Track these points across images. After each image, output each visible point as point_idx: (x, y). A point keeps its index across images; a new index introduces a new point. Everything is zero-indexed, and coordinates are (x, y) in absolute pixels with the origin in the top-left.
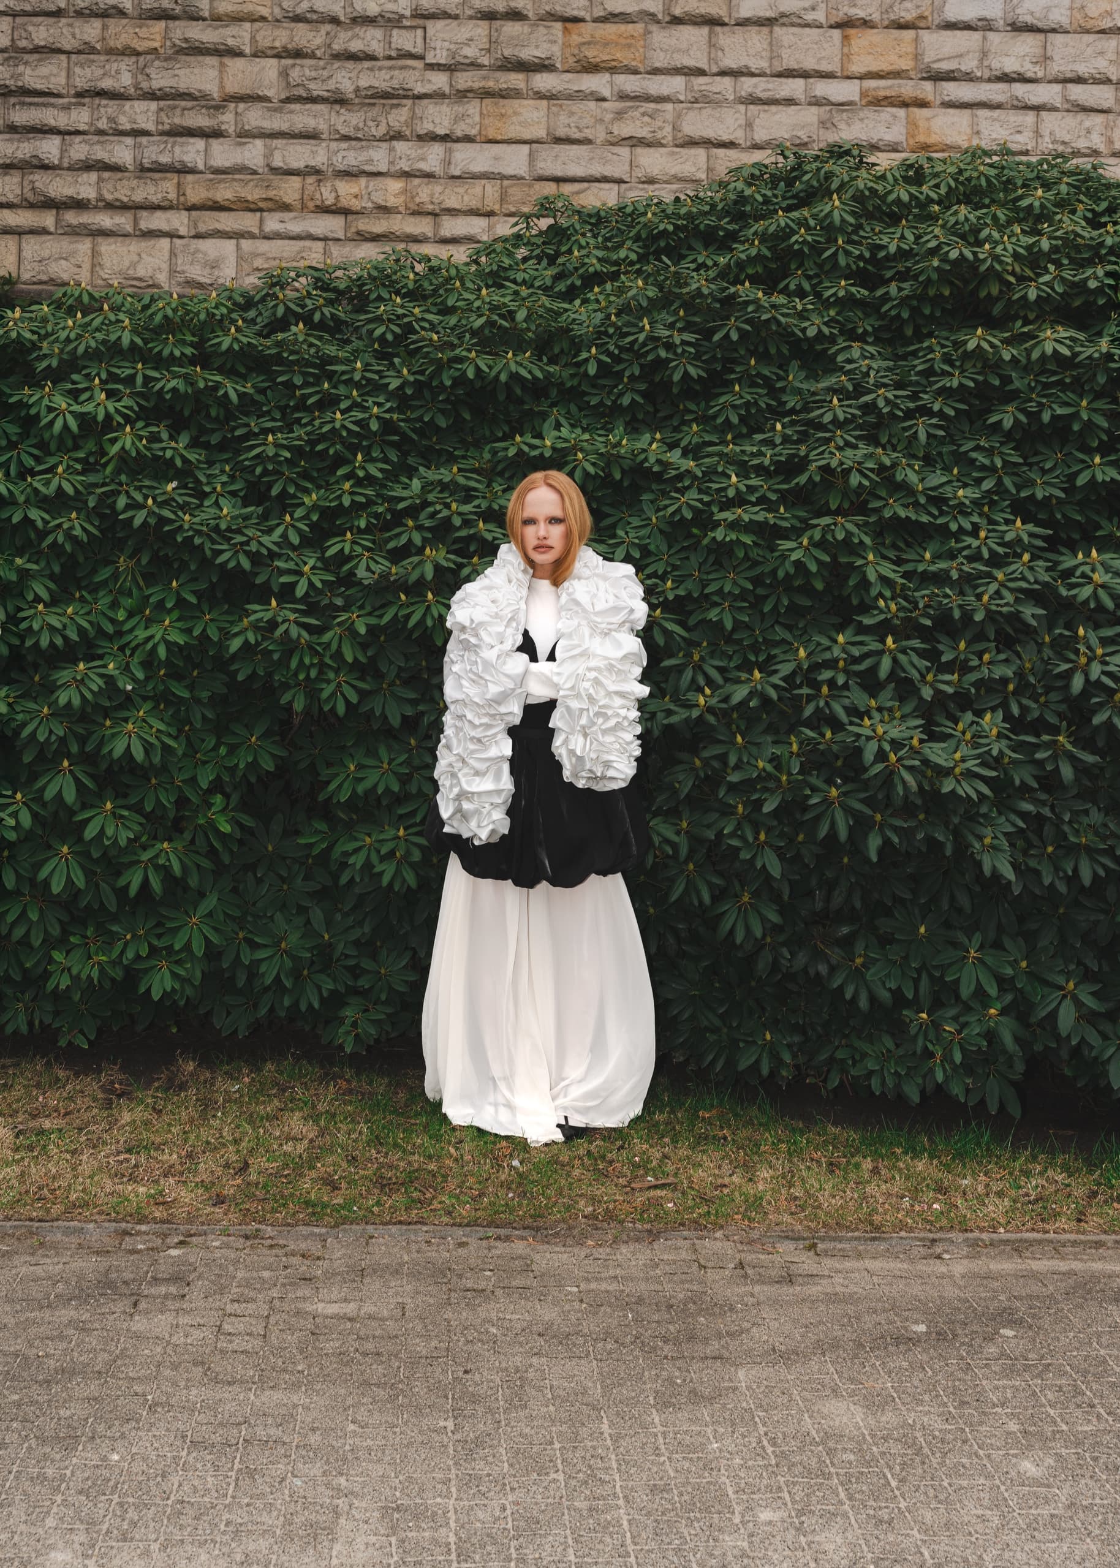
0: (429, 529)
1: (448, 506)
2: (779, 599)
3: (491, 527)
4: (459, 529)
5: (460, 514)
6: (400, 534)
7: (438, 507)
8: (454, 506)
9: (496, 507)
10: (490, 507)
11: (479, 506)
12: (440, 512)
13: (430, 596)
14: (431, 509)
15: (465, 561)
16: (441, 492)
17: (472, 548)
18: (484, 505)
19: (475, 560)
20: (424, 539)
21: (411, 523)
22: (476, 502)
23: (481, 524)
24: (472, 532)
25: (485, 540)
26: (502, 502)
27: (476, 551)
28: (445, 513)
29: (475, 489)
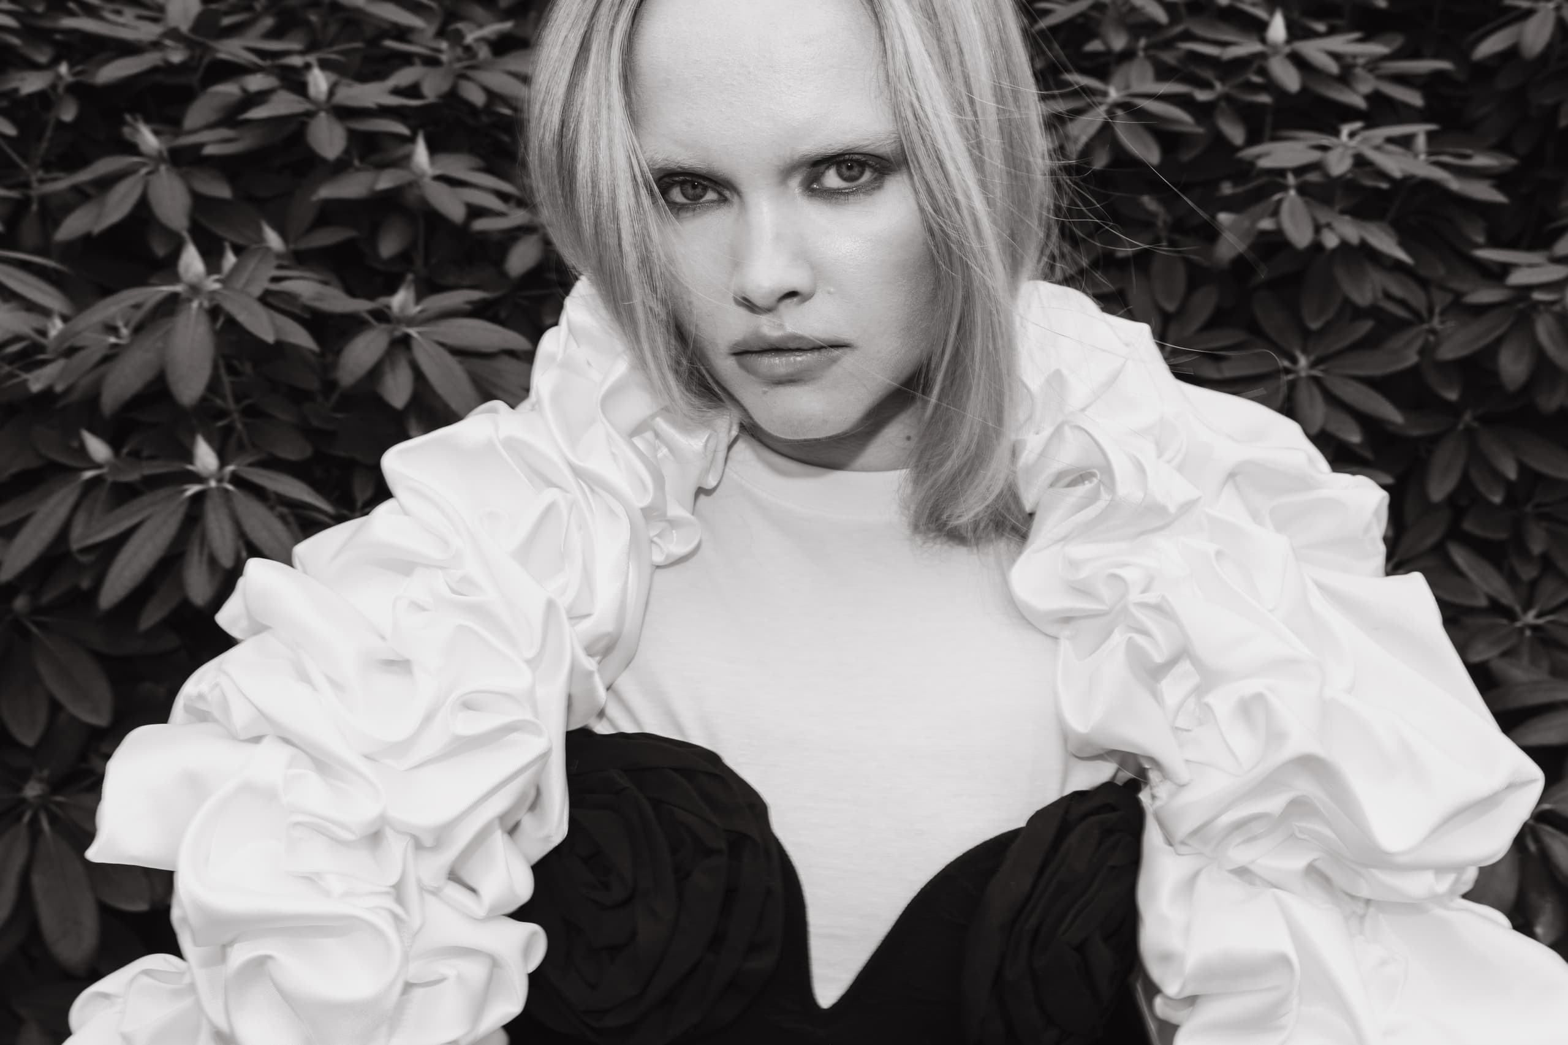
0: (225, 166)
1: (295, 82)
2: (1477, 457)
3: (458, 166)
4: (340, 167)
5: (344, 113)
6: (106, 183)
7: (256, 83)
8: (319, 82)
9: (478, 98)
10: (452, 97)
11: (413, 91)
12: (260, 98)
13: (205, 457)
14: (229, 89)
15: (361, 306)
16: (274, 34)
17: (389, 246)
18: (433, 86)
19: (401, 300)
20: (200, 203)
21: (148, 139)
22: (404, 77)
23: (421, 153)
24: (386, 181)
25: (434, 219)
26: (497, 80)
27: (404, 258)
28: (283, 104)
29: (402, 33)
